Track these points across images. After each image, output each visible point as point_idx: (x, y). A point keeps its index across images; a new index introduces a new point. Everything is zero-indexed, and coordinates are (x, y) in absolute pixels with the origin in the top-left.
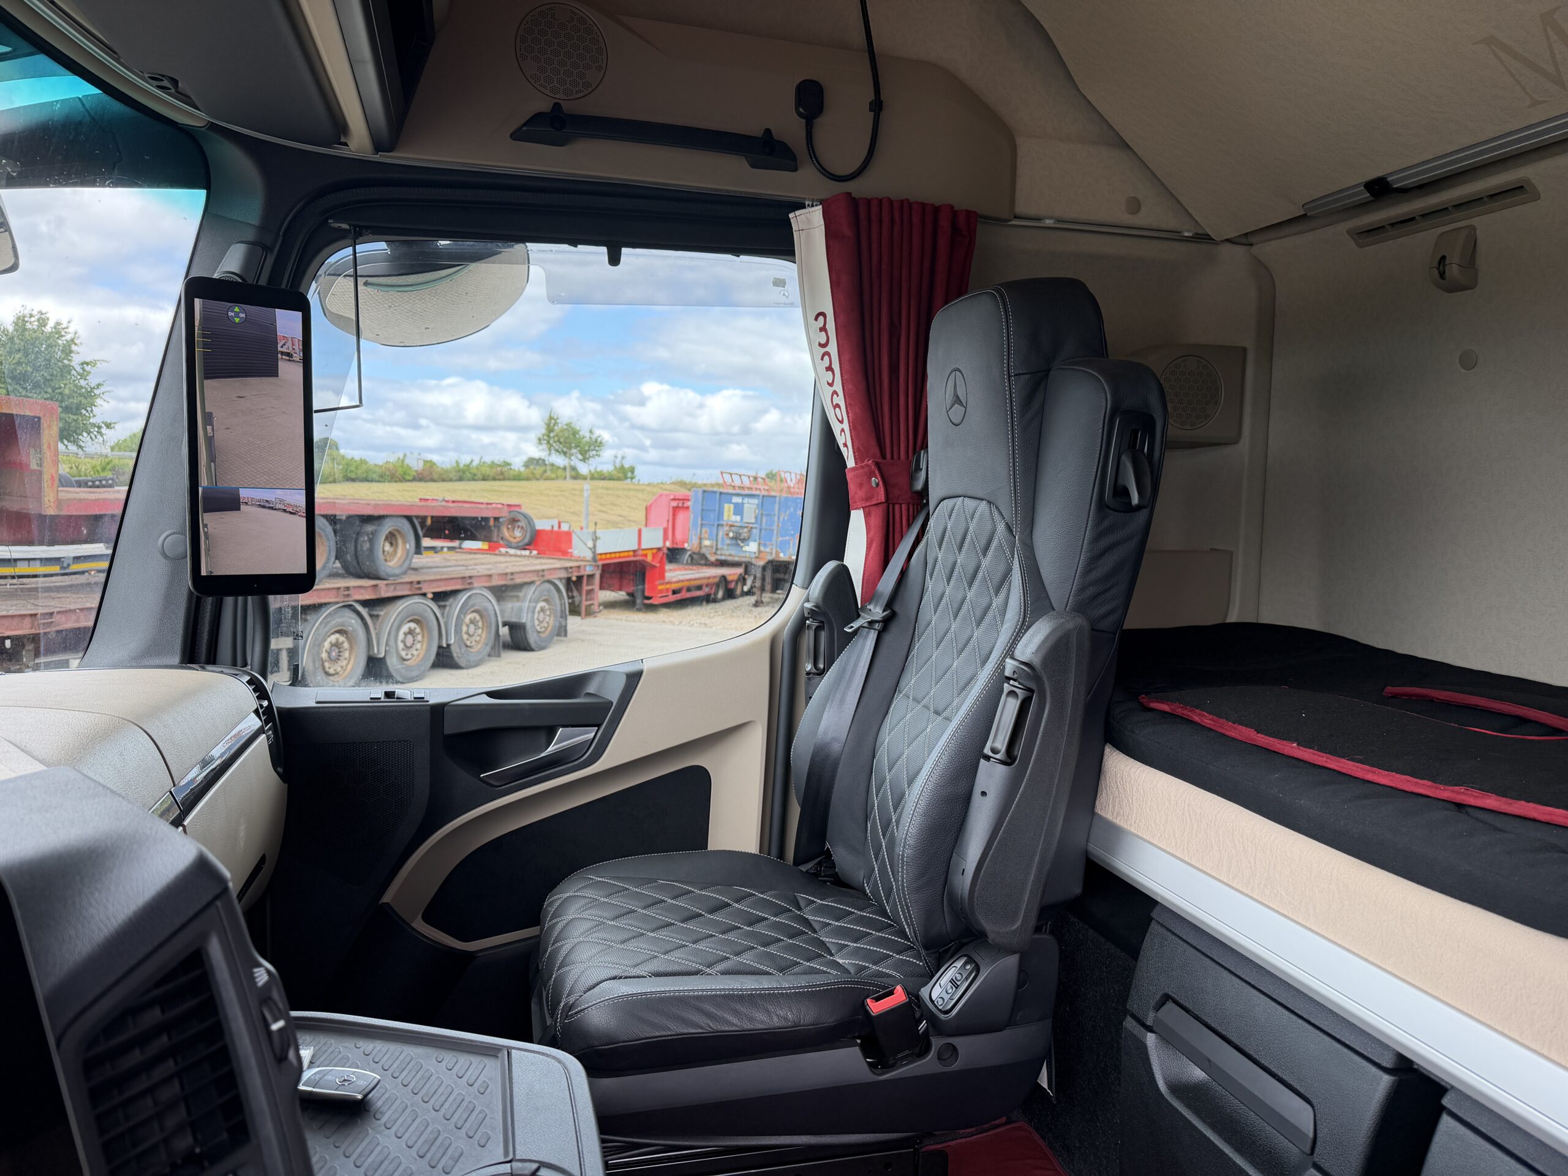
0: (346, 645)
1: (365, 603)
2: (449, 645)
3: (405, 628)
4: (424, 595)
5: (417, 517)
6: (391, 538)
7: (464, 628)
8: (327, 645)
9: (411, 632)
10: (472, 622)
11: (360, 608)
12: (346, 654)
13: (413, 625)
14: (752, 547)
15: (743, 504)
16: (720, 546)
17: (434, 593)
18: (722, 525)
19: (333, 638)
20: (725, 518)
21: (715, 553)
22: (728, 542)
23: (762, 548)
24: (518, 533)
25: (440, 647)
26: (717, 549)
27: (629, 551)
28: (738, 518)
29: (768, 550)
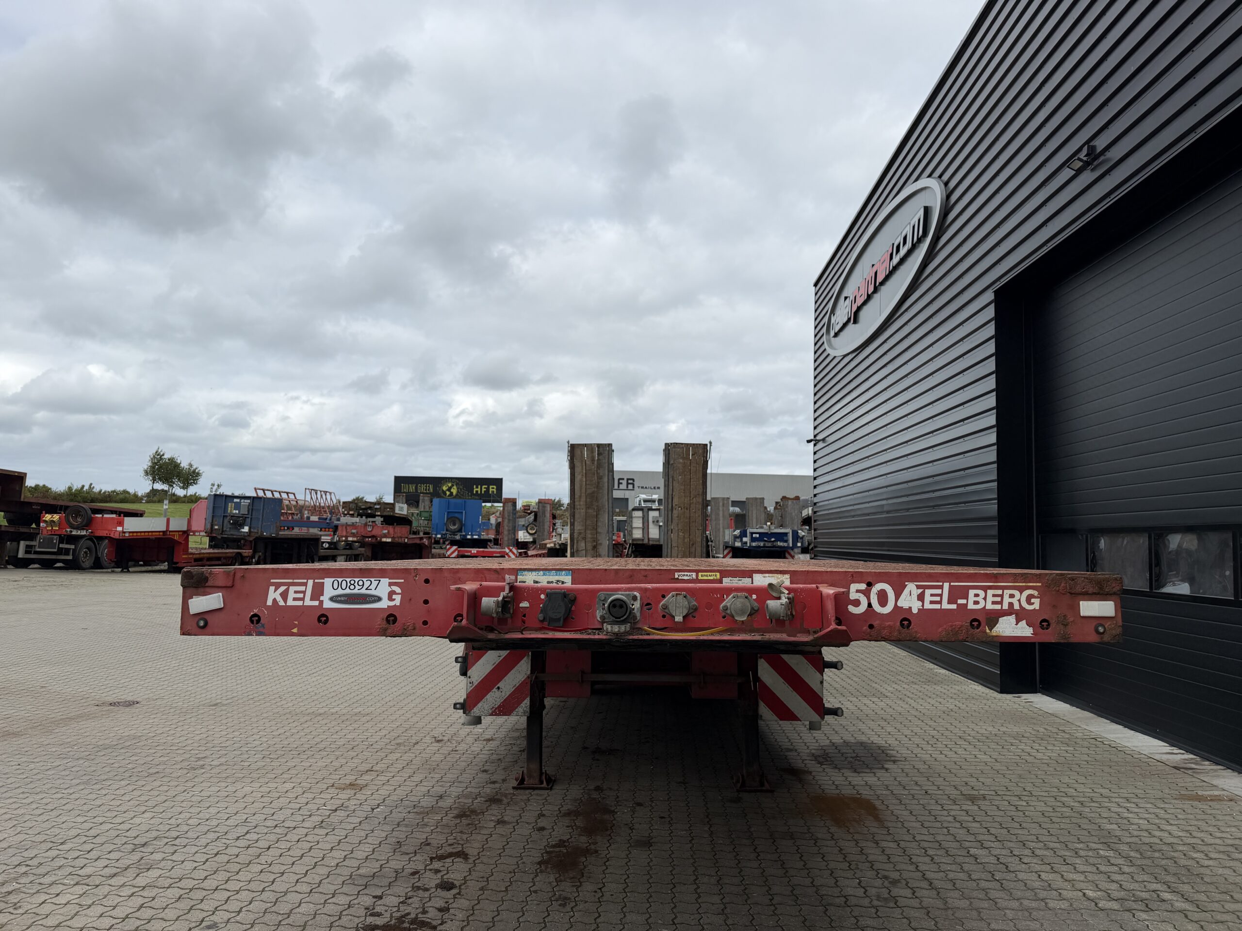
14: (246, 529)
15: (240, 502)
16: (224, 529)
18: (227, 516)
20: (229, 511)
21: (221, 534)
22: (229, 526)
23: (252, 530)
24: (79, 520)
26: (223, 531)
27: (159, 532)
28: (237, 511)
29: (256, 531)
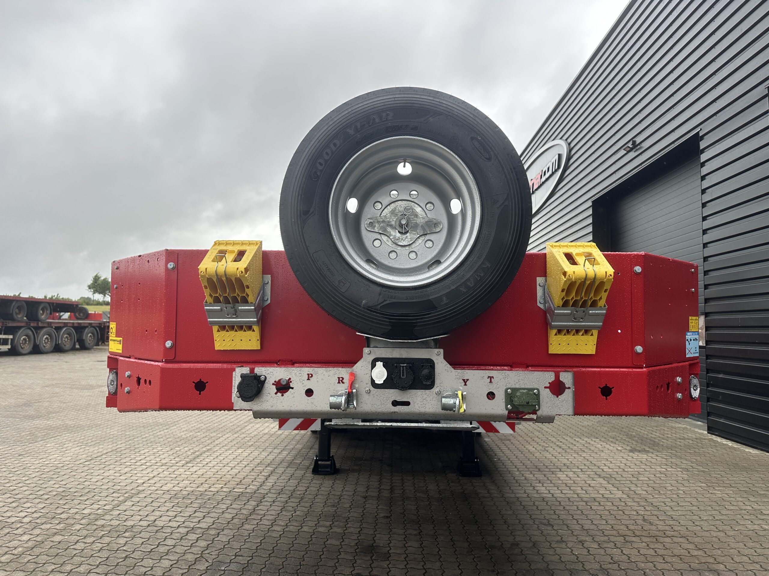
0: (27, 340)
1: (34, 327)
2: (59, 343)
3: (45, 337)
4: (52, 327)
5: (51, 303)
6: (43, 310)
7: (64, 339)
8: (22, 339)
9: (47, 338)
10: (66, 337)
11: (32, 329)
12: (27, 342)
13: (47, 336)
17: (55, 327)
19: (24, 337)
25: (56, 344)
